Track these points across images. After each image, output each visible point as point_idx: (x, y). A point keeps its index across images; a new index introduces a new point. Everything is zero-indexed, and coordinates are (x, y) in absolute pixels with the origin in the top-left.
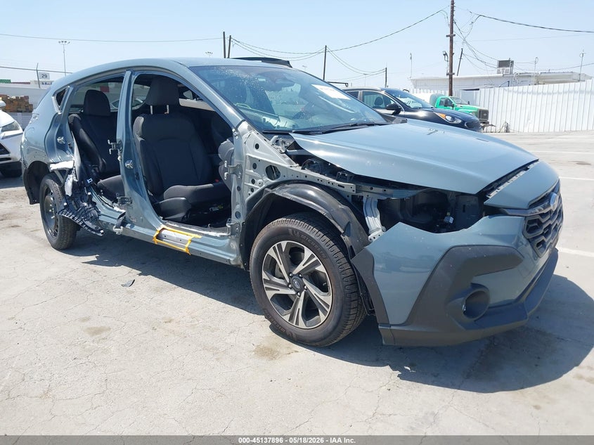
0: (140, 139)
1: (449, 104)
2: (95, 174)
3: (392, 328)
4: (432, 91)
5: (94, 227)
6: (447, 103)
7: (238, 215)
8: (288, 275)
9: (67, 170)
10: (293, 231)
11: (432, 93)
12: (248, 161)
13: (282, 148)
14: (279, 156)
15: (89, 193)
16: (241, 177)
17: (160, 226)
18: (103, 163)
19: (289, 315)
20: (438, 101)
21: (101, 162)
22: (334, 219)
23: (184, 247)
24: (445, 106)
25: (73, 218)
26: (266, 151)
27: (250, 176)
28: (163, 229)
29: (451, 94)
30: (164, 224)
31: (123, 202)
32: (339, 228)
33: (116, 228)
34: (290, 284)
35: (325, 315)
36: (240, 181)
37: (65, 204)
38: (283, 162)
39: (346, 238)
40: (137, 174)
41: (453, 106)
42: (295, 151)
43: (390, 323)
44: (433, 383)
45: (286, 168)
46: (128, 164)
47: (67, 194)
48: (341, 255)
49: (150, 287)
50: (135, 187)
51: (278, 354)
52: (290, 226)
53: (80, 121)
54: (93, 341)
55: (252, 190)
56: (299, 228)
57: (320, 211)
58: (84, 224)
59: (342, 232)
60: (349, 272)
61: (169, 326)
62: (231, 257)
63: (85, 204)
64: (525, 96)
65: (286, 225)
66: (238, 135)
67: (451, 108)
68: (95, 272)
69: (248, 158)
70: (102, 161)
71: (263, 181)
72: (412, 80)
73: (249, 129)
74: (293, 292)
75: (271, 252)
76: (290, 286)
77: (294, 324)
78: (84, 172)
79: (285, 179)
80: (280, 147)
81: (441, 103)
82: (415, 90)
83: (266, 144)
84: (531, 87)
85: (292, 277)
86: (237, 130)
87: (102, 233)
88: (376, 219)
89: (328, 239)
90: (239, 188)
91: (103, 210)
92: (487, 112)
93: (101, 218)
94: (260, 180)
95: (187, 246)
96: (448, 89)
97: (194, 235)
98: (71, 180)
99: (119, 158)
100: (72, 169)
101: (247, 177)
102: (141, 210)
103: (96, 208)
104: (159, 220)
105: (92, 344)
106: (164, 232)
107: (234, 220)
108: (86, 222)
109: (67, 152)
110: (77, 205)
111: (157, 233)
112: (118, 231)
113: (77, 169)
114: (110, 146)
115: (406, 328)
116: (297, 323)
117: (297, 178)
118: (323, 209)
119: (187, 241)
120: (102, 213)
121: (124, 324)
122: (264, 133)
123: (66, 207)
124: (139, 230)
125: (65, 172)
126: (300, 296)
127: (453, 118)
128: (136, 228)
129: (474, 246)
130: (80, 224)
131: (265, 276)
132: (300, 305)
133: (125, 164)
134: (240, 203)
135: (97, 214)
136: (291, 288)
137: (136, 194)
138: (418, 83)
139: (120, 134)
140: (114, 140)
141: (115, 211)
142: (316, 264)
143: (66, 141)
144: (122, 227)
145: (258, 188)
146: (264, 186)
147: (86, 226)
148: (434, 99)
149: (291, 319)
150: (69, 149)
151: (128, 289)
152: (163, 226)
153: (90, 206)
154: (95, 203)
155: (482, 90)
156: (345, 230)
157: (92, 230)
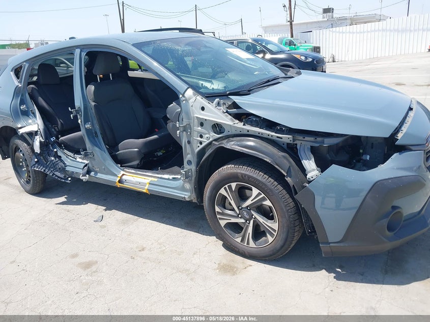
0: (93, 104)
1: (292, 43)
2: (55, 132)
3: (331, 245)
4: (278, 35)
5: (62, 176)
6: (291, 43)
7: (189, 162)
8: (238, 208)
9: (34, 132)
10: (242, 176)
11: (279, 37)
12: (196, 121)
13: (223, 108)
14: (223, 116)
15: (55, 150)
16: (191, 134)
17: (120, 173)
18: (61, 123)
19: (241, 238)
20: (284, 42)
21: (59, 123)
22: (277, 165)
23: (144, 189)
24: (290, 45)
25: (44, 170)
26: (211, 111)
27: (198, 132)
28: (123, 175)
29: (292, 36)
30: (123, 170)
31: (86, 156)
32: (282, 171)
33: (82, 176)
34: (239, 215)
35: (273, 238)
36: (190, 136)
37: (36, 160)
38: (227, 121)
39: (288, 179)
40: (96, 133)
41: (295, 45)
42: (234, 111)
43: (330, 241)
44: (362, 282)
45: (230, 125)
46: (88, 126)
47: (36, 151)
48: (284, 192)
49: (117, 220)
50: (95, 144)
51: (237, 270)
52: (239, 171)
53: (38, 91)
54: (87, 275)
55: (201, 143)
56: (247, 173)
57: (265, 160)
58: (54, 174)
59: (286, 175)
60: (292, 205)
61: (144, 254)
62: (185, 195)
63: (53, 158)
64: (344, 35)
65: (235, 171)
66: (186, 100)
67: (294, 46)
68: (68, 211)
69: (195, 118)
70: (60, 121)
71: (210, 136)
72: (262, 27)
73: (194, 95)
74: (243, 221)
75: (222, 191)
76: (240, 216)
77: (245, 244)
78: (48, 133)
79: (230, 133)
80: (221, 108)
81: (286, 44)
82: (266, 34)
83: (210, 106)
84: (348, 27)
85: (241, 209)
86: (183, 96)
87: (70, 181)
88: (310, 161)
89: (272, 180)
90: (189, 142)
91: (68, 162)
92: (319, 48)
93: (68, 168)
94: (207, 135)
95: (146, 188)
96: (290, 32)
97: (151, 179)
98: (38, 140)
99: (79, 121)
100: (37, 131)
101: (195, 134)
102: (103, 161)
103: (62, 161)
104: (118, 167)
105: (86, 278)
106: (124, 177)
107: (187, 167)
108: (55, 173)
109: (30, 116)
110: (46, 160)
111: (119, 179)
112: (85, 178)
113: (42, 130)
114: (71, 113)
115: (342, 245)
116: (248, 243)
117: (241, 133)
118: (266, 157)
119: (146, 184)
120: (67, 164)
121: (107, 256)
122: (206, 97)
123: (36, 162)
124: (103, 177)
125: (32, 134)
126: (249, 223)
127: (306, 58)
128: (100, 176)
129: (392, 178)
130: (51, 174)
131: (217, 209)
132: (250, 230)
133: (85, 126)
134: (190, 152)
135: (63, 165)
136: (240, 218)
137: (97, 149)
138: (266, 29)
139: (78, 102)
140: (73, 107)
141: (78, 162)
142: (263, 199)
143: (28, 108)
144: (87, 175)
145: (206, 142)
146: (211, 139)
147: (56, 176)
148: (281, 41)
149: (242, 240)
150: (31, 114)
151: (100, 224)
152: (122, 172)
153: (57, 160)
154: (60, 157)
155: (314, 31)
156: (287, 173)
157: (62, 178)
